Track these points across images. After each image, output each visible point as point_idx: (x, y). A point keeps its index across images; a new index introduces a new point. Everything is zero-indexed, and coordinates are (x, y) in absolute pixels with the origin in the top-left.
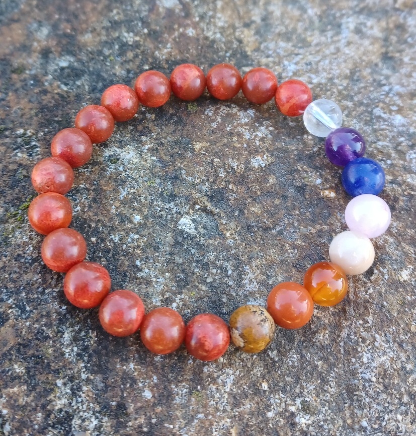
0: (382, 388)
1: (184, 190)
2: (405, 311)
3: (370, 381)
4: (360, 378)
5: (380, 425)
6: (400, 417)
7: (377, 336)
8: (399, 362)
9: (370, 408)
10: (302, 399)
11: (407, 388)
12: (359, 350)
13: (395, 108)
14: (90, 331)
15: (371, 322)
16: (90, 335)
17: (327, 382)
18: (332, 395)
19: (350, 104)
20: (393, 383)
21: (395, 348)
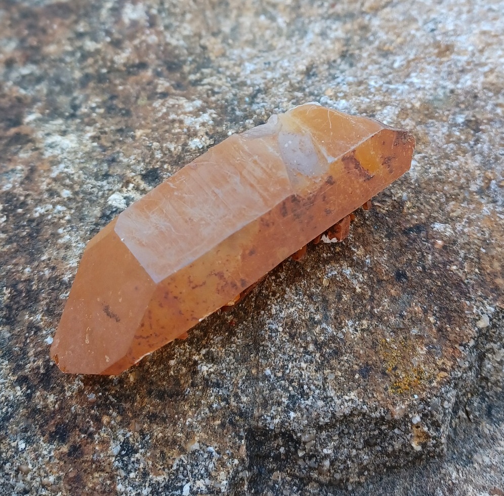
0: (287, 338)
1: (118, 170)
2: (319, 266)
3: (277, 331)
4: (267, 329)
5: (283, 373)
6: (304, 365)
7: (288, 289)
8: (308, 313)
9: (275, 357)
10: (207, 349)
11: (314, 337)
12: (269, 303)
13: (341, 95)
14: (5, 288)
15: (283, 277)
16: (4, 291)
17: (234, 334)
18: (238, 345)
19: (300, 94)
20: (300, 332)
21: (304, 300)
